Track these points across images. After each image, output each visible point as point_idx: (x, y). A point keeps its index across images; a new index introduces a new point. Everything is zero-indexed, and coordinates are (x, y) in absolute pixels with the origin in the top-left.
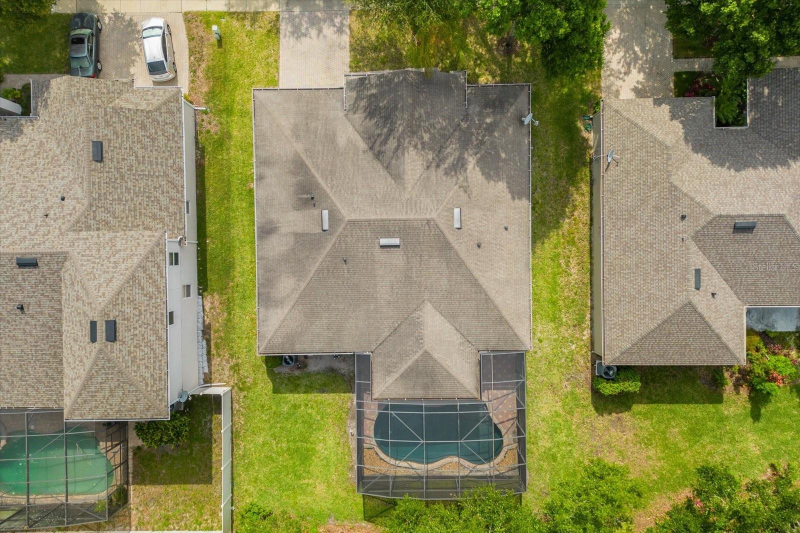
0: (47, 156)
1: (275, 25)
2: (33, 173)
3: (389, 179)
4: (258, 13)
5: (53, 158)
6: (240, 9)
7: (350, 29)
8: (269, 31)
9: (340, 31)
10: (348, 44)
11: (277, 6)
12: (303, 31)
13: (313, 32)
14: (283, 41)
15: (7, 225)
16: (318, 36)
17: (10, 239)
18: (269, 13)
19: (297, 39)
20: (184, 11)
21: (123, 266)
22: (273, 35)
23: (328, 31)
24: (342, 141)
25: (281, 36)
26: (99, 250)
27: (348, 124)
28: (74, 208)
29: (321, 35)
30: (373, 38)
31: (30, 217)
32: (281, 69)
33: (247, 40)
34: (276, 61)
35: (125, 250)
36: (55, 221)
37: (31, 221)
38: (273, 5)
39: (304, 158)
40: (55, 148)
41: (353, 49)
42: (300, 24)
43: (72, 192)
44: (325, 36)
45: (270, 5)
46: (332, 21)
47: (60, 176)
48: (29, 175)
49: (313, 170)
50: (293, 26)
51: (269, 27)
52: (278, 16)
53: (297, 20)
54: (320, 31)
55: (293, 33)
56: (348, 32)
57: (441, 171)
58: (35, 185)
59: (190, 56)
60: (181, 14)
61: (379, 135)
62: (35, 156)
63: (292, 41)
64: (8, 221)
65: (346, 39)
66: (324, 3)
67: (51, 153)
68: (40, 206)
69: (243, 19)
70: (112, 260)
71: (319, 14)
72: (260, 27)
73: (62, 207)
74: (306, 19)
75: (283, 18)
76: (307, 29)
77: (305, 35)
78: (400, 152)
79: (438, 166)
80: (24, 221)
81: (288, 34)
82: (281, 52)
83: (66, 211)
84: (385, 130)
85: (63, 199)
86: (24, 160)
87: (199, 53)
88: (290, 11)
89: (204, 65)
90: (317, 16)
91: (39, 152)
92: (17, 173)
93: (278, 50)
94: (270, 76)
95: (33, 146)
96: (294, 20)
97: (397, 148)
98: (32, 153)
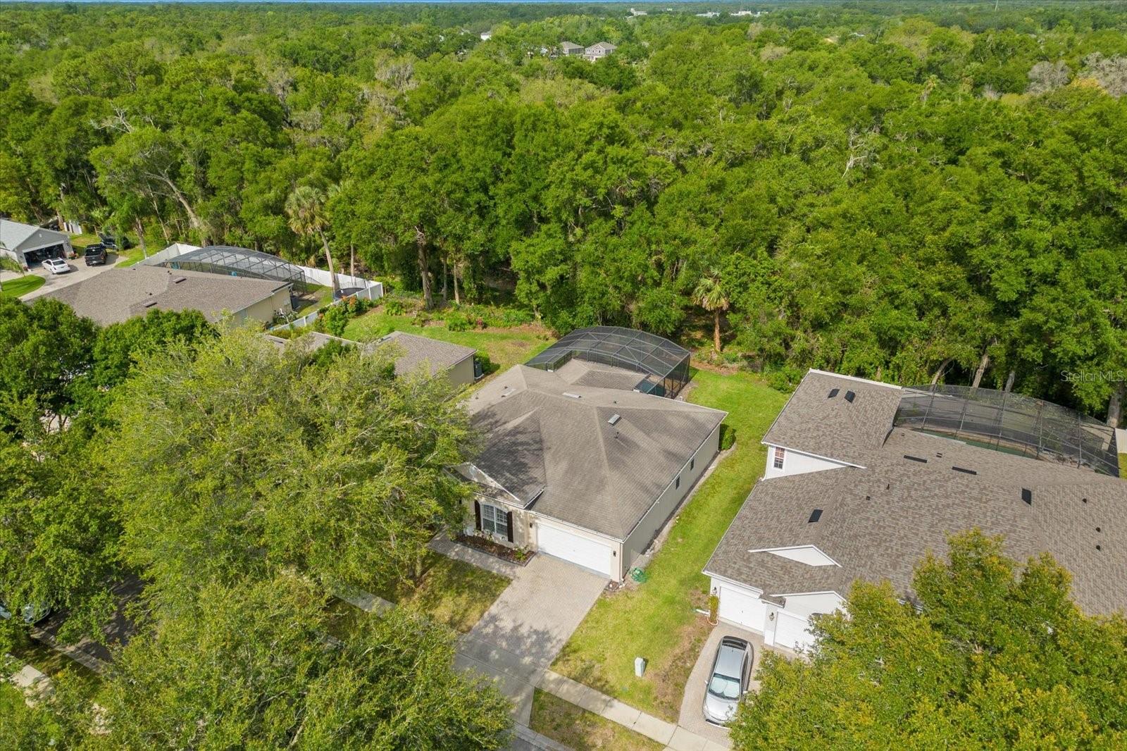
0: (887, 550)
1: (564, 655)
2: (906, 536)
3: (542, 423)
4: (575, 679)
5: (879, 544)
6: (596, 693)
7: (482, 616)
8: (575, 651)
9: (494, 619)
10: (495, 603)
11: (547, 675)
12: (535, 637)
13: (524, 630)
14: (566, 637)
15: (937, 491)
16: (520, 626)
17: (933, 478)
18: (561, 673)
19: (548, 632)
20: (673, 726)
21: (810, 426)
22: (574, 646)
23: (507, 624)
24: (563, 465)
25: (564, 643)
26: (833, 443)
27: (548, 477)
28: (856, 486)
29: (517, 624)
30: (464, 596)
31: (909, 492)
32: (585, 613)
33: (607, 655)
34: (586, 622)
35: (807, 437)
36: (879, 480)
37: (908, 489)
38: (551, 678)
39: (606, 461)
40: (876, 555)
41: (494, 597)
42: (533, 644)
43: (857, 502)
44: (514, 621)
45: (555, 680)
46: (494, 633)
47: (871, 522)
48: (910, 535)
49: (603, 449)
50: (542, 647)
51: (572, 657)
52: (554, 664)
53: (534, 651)
54: (516, 629)
55: (549, 640)
56: (486, 615)
57: (497, 417)
58: (903, 522)
59: (690, 670)
60: (680, 723)
61: (528, 451)
62: (903, 555)
63: (554, 633)
64: (936, 495)
65: (494, 609)
66: (489, 653)
67: (881, 550)
68: (896, 499)
69: (599, 680)
70: (821, 433)
71: (504, 644)
72: (583, 661)
73: (869, 491)
74: (523, 647)
75: (549, 660)
76: (529, 636)
77: (536, 632)
78: (521, 429)
79: (497, 422)
80: (916, 490)
81: (554, 642)
82: (575, 628)
83: (866, 486)
84: (520, 448)
85: (868, 498)
86: (917, 553)
87: (677, 666)
88: (535, 664)
89: (677, 651)
90: (508, 644)
91: (898, 557)
92: (926, 541)
93: (576, 631)
94: (602, 611)
95: (906, 567)
96: (537, 653)
97: (520, 433)
98: (906, 558)
